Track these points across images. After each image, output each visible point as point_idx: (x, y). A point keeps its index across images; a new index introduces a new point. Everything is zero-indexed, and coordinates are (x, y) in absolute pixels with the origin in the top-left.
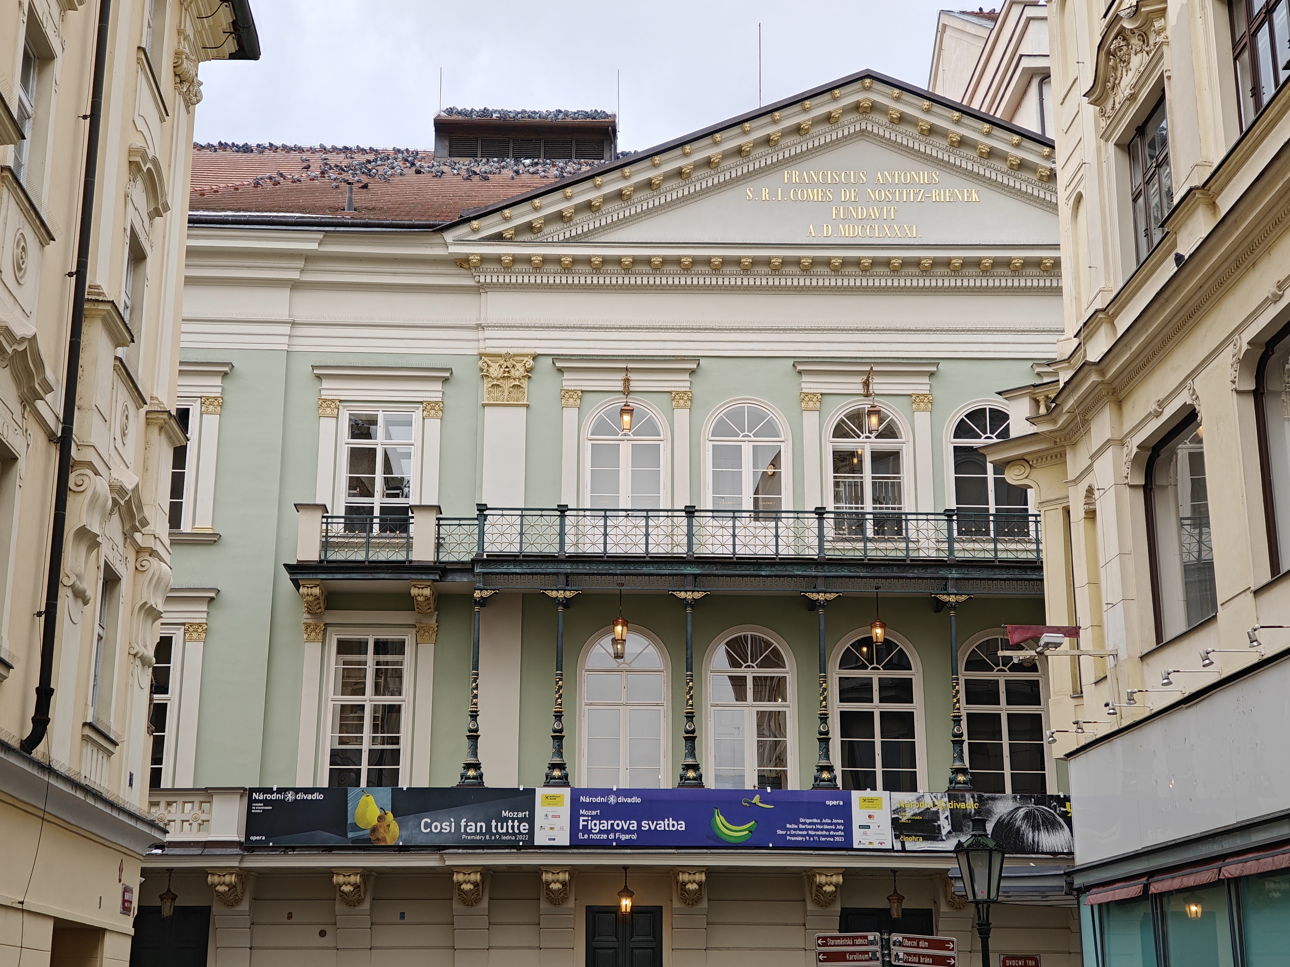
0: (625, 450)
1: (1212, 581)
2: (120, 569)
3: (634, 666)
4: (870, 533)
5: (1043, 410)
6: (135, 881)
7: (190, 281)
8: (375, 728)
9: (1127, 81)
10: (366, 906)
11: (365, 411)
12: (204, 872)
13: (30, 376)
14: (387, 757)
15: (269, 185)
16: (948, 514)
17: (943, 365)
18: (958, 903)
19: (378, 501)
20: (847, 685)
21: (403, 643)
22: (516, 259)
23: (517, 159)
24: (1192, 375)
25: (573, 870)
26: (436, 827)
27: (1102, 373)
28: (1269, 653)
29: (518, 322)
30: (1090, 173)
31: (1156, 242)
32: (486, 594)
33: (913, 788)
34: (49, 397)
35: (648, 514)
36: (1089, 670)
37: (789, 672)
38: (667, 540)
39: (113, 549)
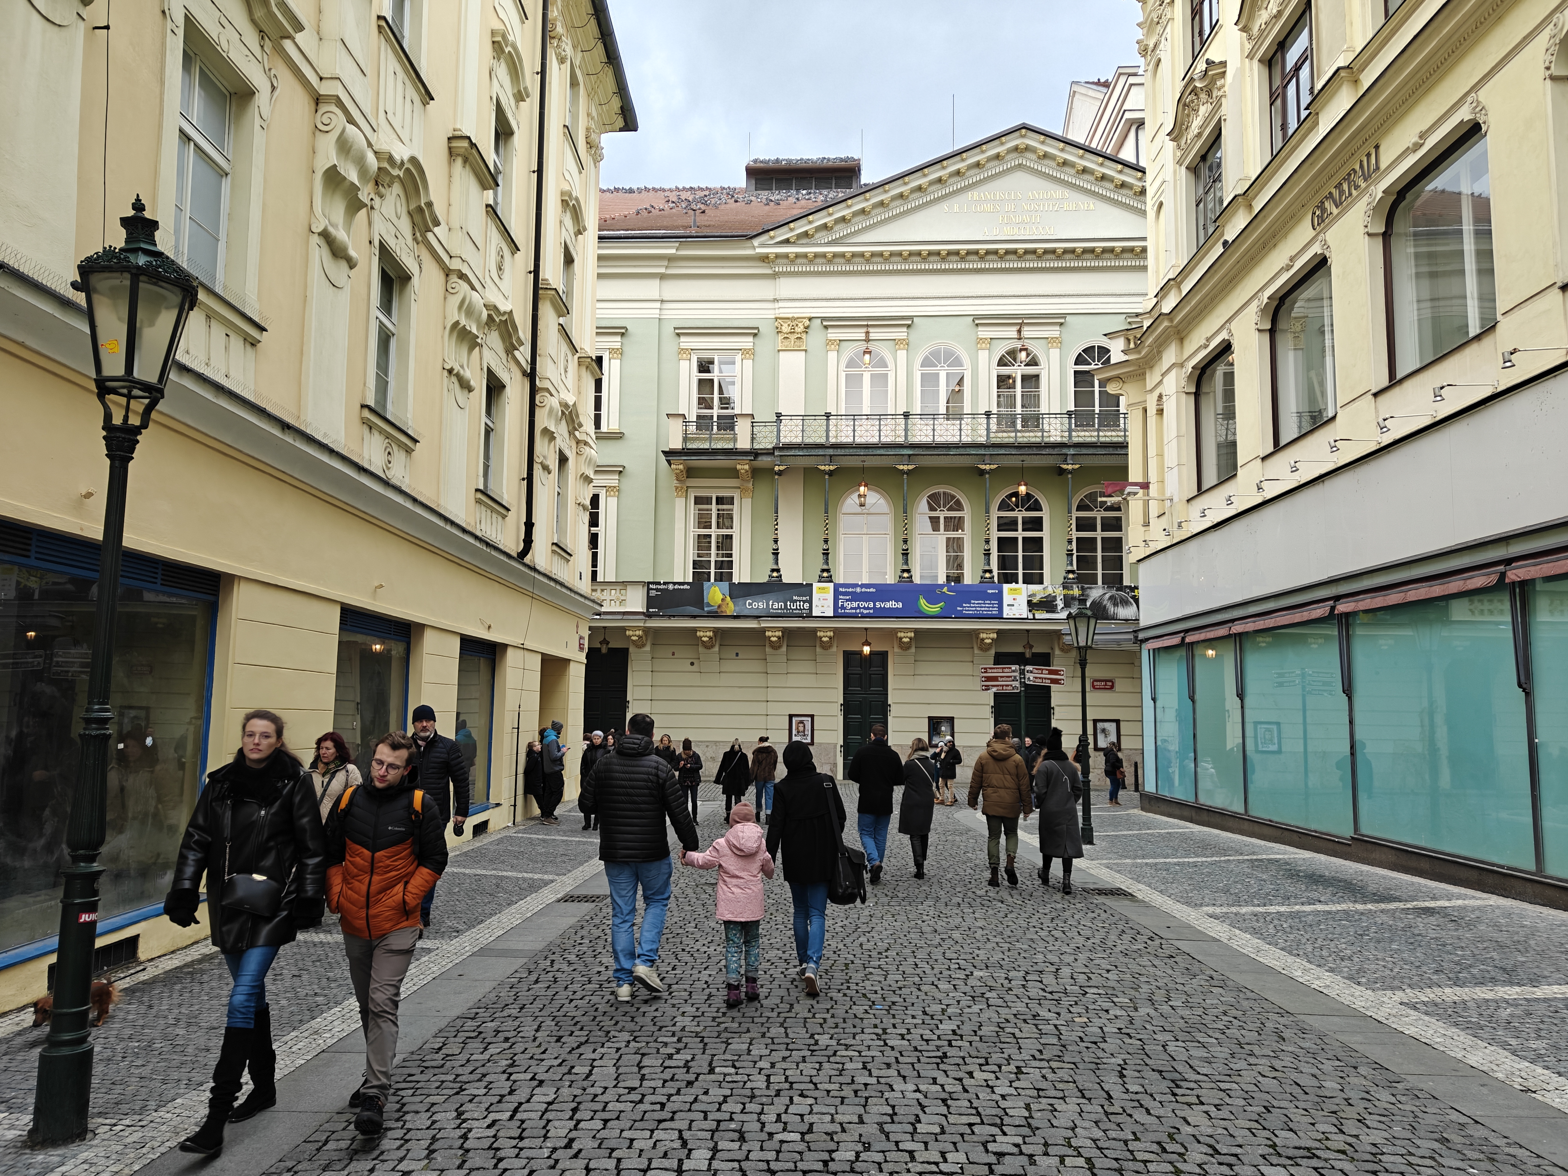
0: (867, 377)
1: (1235, 453)
2: (568, 453)
3: (872, 511)
4: (1019, 427)
5: (1132, 345)
6: (586, 633)
7: (600, 276)
8: (718, 548)
9: (1196, 124)
10: (716, 649)
11: (706, 355)
12: (624, 629)
13: (510, 336)
14: (725, 565)
15: (645, 213)
16: (1069, 413)
17: (1068, 318)
18: (1066, 649)
19: (716, 412)
20: (1002, 521)
21: (733, 498)
22: (797, 256)
23: (798, 190)
24: (1229, 320)
25: (835, 630)
26: (755, 605)
27: (1171, 320)
28: (1269, 496)
29: (799, 297)
30: (1169, 188)
31: (1210, 233)
32: (782, 468)
33: (1041, 582)
34: (521, 349)
35: (880, 417)
36: (1154, 509)
37: (966, 514)
38: (892, 433)
39: (563, 441)
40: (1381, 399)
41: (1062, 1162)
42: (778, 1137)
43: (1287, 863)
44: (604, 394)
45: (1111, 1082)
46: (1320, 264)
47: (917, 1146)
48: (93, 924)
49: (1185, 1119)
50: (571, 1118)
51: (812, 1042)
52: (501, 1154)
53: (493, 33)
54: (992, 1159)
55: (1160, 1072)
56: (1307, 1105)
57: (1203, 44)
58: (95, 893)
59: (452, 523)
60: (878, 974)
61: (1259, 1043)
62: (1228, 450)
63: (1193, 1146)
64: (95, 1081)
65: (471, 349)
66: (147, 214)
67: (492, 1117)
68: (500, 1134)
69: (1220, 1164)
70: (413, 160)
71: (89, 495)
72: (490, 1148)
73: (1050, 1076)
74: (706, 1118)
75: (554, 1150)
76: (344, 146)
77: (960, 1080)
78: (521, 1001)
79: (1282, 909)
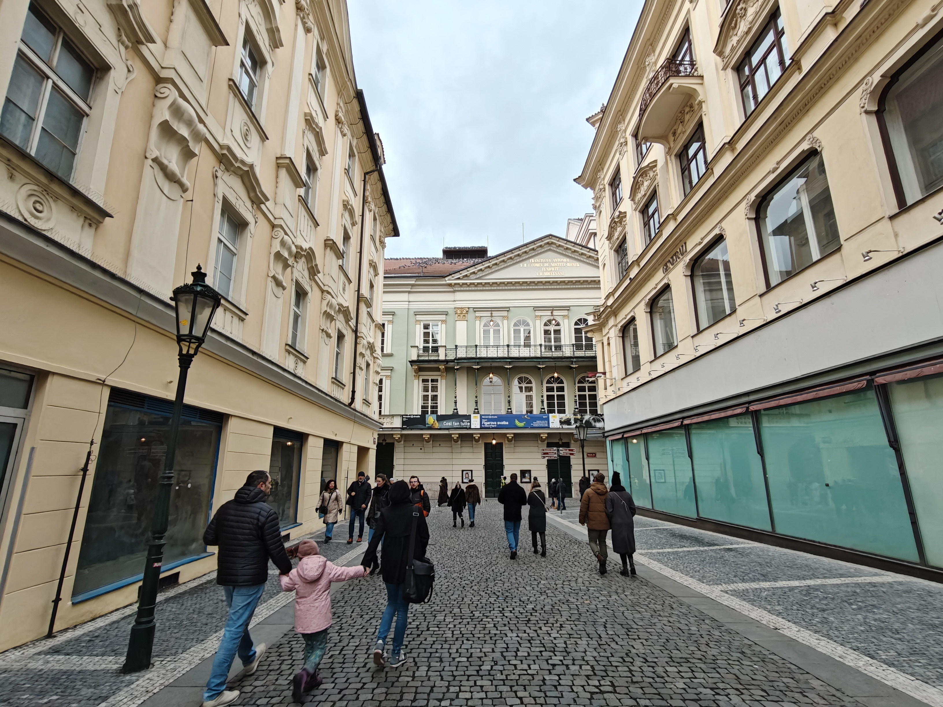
0: (491, 330)
1: (639, 360)
2: (370, 362)
3: (495, 384)
4: (553, 350)
5: (596, 318)
6: (376, 436)
7: (384, 292)
8: (432, 400)
9: (616, 234)
10: (431, 442)
11: (427, 323)
12: (392, 435)
13: (347, 316)
14: (435, 407)
15: (403, 268)
16: (573, 345)
17: (571, 307)
18: (576, 440)
19: (431, 345)
20: (548, 388)
21: (438, 379)
22: (463, 284)
23: (463, 259)
24: (634, 308)
25: (481, 434)
26: (447, 424)
27: (611, 308)
28: (654, 377)
29: (464, 299)
30: (607, 258)
31: (624, 275)
32: (458, 367)
33: (565, 413)
34: (352, 321)
35: (498, 347)
36: (608, 383)
37: (534, 385)
38: (502, 353)
39: (368, 357)
40: (695, 338)
41: (581, 668)
42: (457, 660)
43: (671, 530)
44: (385, 338)
45: (601, 630)
46: (667, 288)
47: (517, 662)
48: (159, 567)
49: (633, 646)
50: (366, 653)
51: (472, 615)
52: (334, 671)
53: (344, 201)
54: (550, 667)
55: (622, 625)
56: (685, 638)
57: (617, 205)
58: (162, 553)
59: (322, 392)
60: (500, 584)
61: (663, 610)
62: (636, 359)
63: (636, 658)
64: (155, 640)
65: (331, 322)
66: (203, 271)
67: (331, 653)
68: (335, 661)
69: (649, 666)
70: (310, 248)
71: (171, 382)
72: (330, 668)
73: (574, 628)
74: (425, 652)
75: (358, 668)
76: (283, 243)
77: (536, 631)
78: (346, 599)
79: (670, 550)
